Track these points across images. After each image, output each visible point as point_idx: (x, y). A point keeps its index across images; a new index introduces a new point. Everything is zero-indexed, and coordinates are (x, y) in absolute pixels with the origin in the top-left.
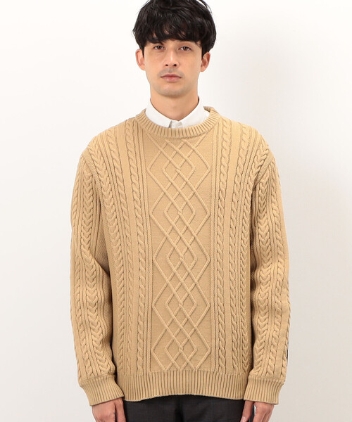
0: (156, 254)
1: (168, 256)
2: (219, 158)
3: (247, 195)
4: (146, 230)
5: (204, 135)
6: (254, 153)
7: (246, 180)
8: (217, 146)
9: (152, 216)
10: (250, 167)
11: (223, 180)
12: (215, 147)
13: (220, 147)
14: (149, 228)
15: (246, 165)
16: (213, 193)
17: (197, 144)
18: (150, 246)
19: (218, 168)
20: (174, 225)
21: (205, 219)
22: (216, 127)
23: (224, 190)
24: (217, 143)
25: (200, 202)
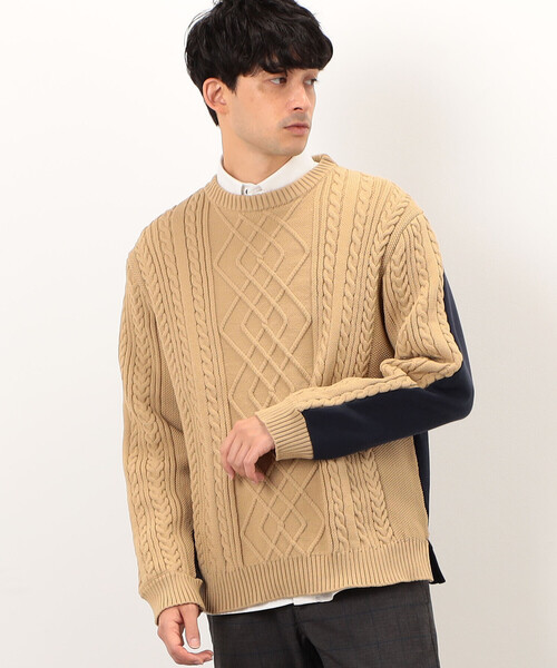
0: (231, 390)
1: (250, 391)
2: (322, 232)
3: (368, 284)
4: (214, 355)
5: (299, 200)
6: (376, 218)
7: (366, 261)
8: (320, 214)
9: (223, 334)
10: (370, 241)
11: (329, 266)
12: (316, 216)
13: (324, 216)
14: (220, 351)
15: (365, 239)
16: (314, 288)
17: (287, 215)
18: (223, 379)
19: (321, 248)
20: (257, 343)
21: (304, 328)
22: (320, 186)
23: (329, 281)
24: (320, 210)
25: (295, 303)
